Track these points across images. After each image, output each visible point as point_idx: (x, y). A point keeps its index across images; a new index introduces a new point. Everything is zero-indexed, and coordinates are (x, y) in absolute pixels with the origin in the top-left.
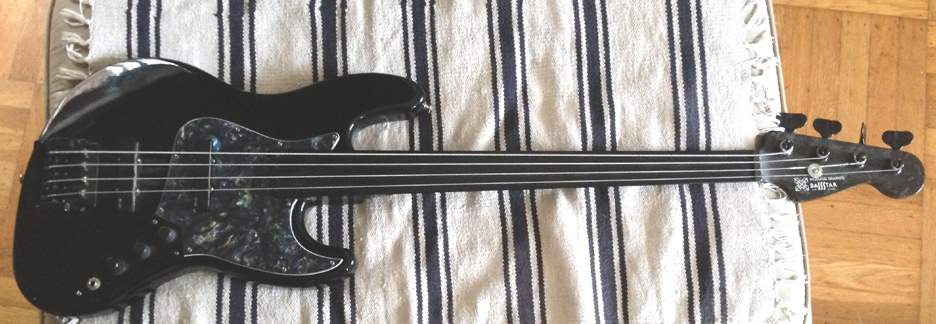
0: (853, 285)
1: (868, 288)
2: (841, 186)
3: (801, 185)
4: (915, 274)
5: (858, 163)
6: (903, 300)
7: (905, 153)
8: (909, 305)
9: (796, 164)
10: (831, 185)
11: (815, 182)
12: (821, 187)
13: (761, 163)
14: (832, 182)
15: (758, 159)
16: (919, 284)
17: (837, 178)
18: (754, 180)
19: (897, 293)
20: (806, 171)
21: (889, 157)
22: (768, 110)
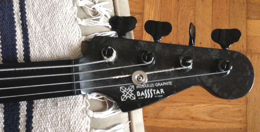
0: (208, 118)
1: (216, 120)
2: (169, 91)
3: (127, 93)
4: (243, 109)
5: (185, 67)
6: (237, 126)
7: (233, 52)
8: (241, 129)
9: (118, 72)
10: (158, 92)
11: (141, 90)
12: (148, 94)
13: (81, 74)
14: (159, 88)
15: (77, 69)
16: (246, 115)
17: (164, 84)
18: (72, 94)
19: (233, 122)
20: (130, 80)
21: (218, 57)
22: (95, 13)
